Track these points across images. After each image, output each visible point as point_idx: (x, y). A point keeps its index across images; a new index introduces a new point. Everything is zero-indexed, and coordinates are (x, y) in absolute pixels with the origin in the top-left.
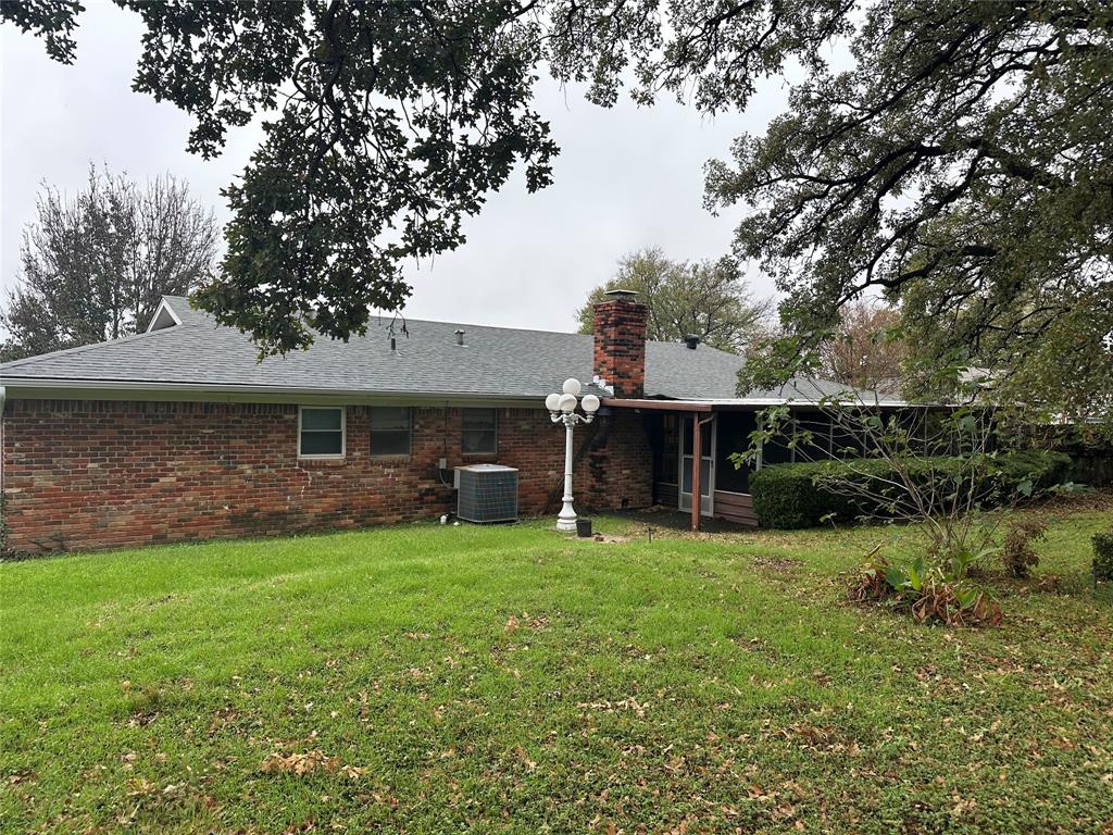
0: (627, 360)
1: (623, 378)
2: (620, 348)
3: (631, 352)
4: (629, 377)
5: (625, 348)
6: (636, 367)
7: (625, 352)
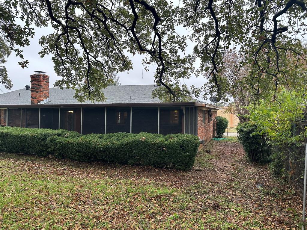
0: (35, 93)
1: (34, 99)
2: (33, 89)
3: (36, 90)
4: (36, 99)
5: (34, 89)
6: (38, 95)
7: (34, 90)
